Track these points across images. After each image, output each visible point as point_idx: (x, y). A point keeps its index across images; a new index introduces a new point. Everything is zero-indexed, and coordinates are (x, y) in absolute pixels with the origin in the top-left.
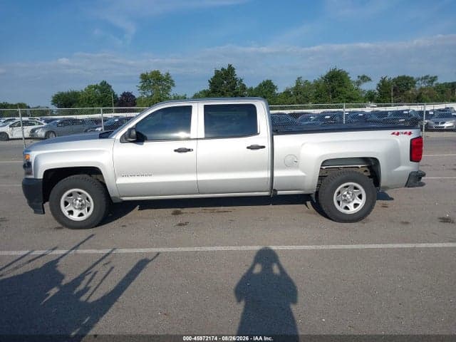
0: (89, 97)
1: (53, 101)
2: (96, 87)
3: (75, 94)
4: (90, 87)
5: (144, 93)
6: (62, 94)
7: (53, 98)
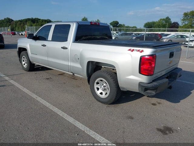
0: (159, 24)
1: (144, 26)
2: (163, 20)
3: (154, 23)
4: (161, 20)
5: (184, 23)
6: (149, 23)
7: (145, 24)
